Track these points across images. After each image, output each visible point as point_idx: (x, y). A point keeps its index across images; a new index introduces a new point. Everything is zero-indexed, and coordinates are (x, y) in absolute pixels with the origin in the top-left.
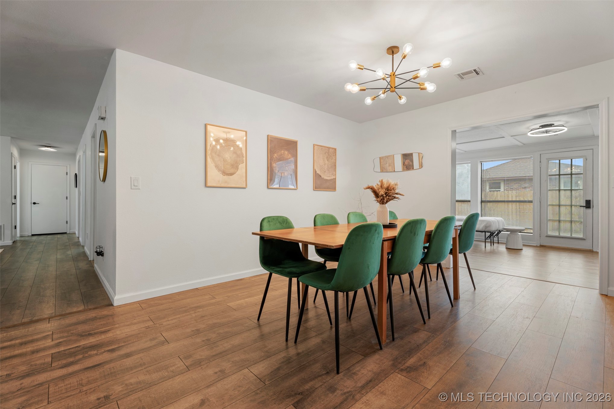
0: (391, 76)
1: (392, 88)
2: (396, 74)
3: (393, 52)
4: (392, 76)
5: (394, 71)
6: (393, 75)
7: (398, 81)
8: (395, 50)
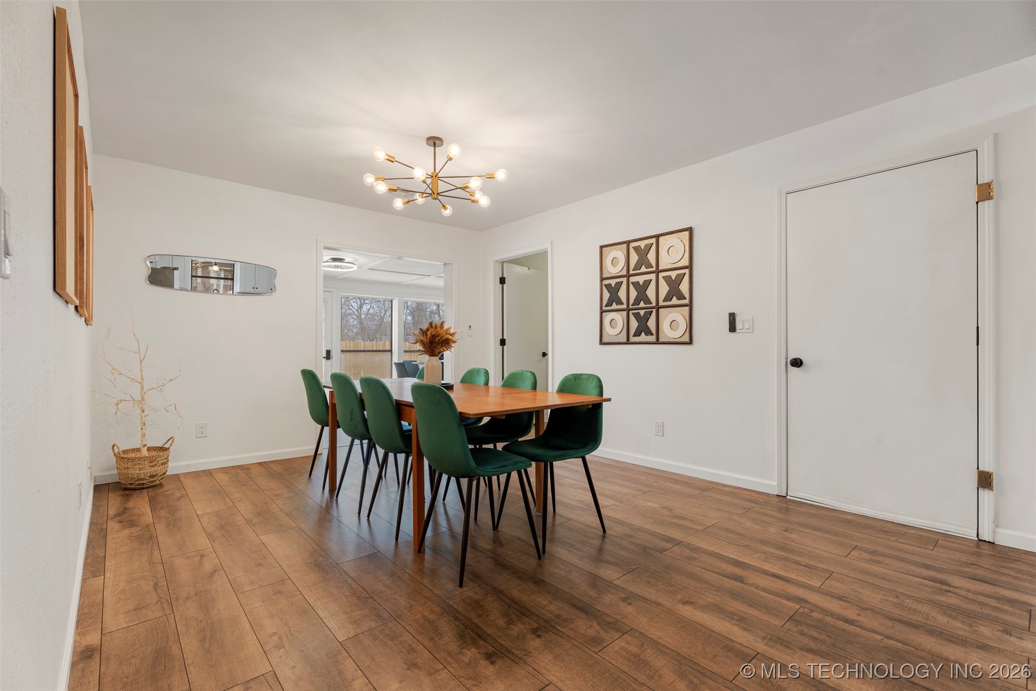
0: (432, 177)
1: (434, 193)
2: (439, 176)
3: (435, 144)
4: (434, 177)
5: (437, 171)
6: (436, 176)
7: (442, 187)
8: (437, 142)
